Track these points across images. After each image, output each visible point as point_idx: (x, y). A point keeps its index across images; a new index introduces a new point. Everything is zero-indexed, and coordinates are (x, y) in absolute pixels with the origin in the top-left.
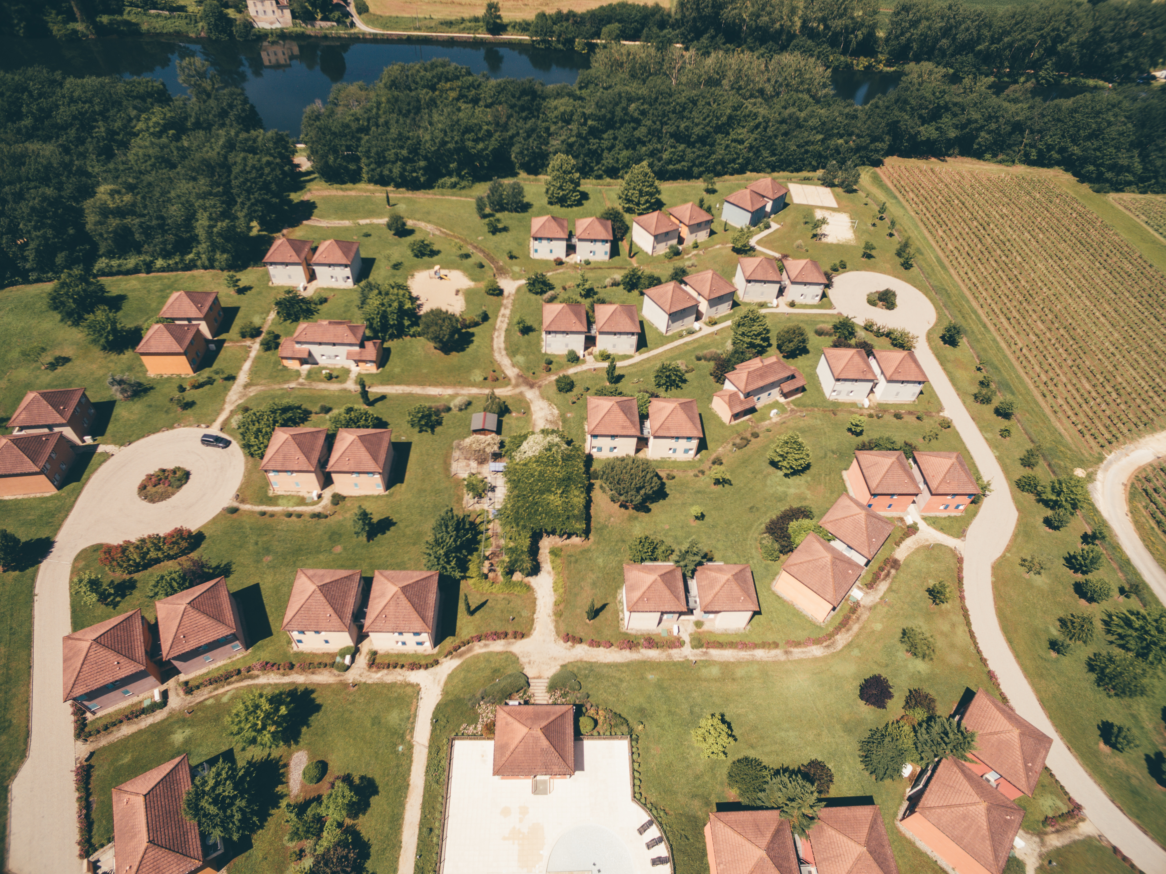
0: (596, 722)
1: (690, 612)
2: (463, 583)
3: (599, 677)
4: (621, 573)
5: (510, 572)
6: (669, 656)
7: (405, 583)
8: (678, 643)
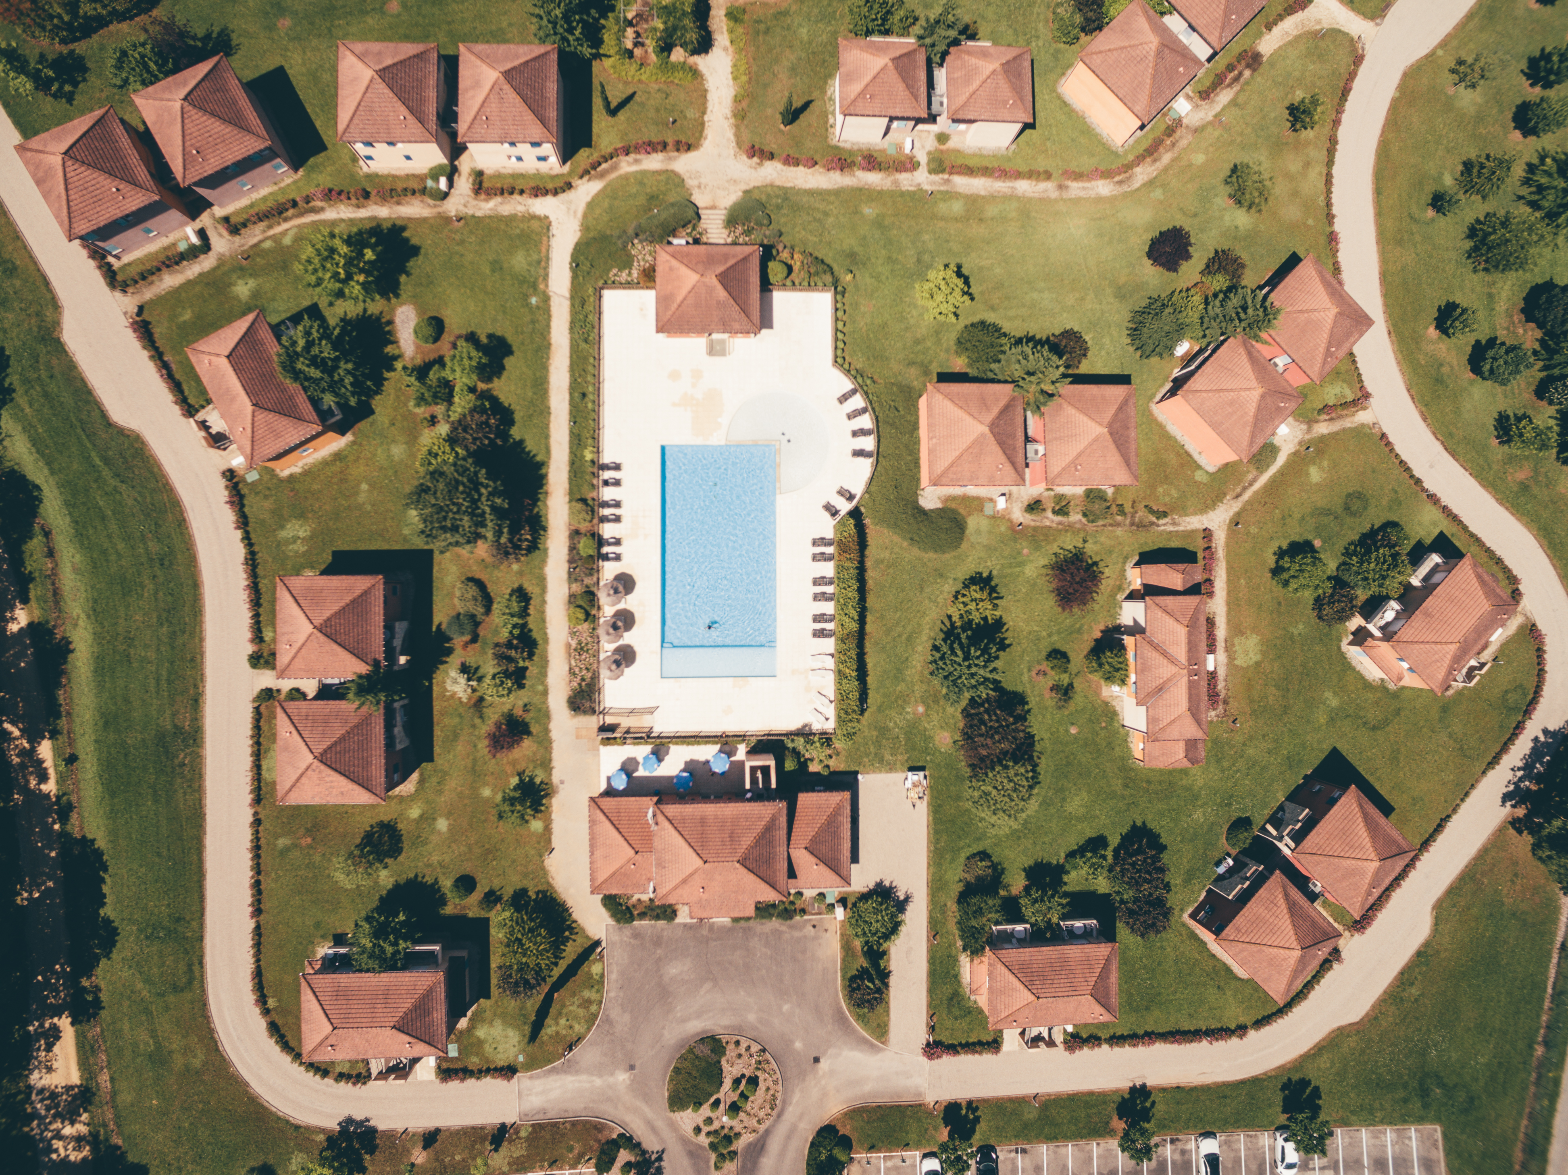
0: (790, 269)
1: (932, 118)
2: (596, 64)
3: (796, 208)
4: (835, 53)
5: (666, 48)
6: (896, 182)
7: (509, 66)
8: (909, 164)
